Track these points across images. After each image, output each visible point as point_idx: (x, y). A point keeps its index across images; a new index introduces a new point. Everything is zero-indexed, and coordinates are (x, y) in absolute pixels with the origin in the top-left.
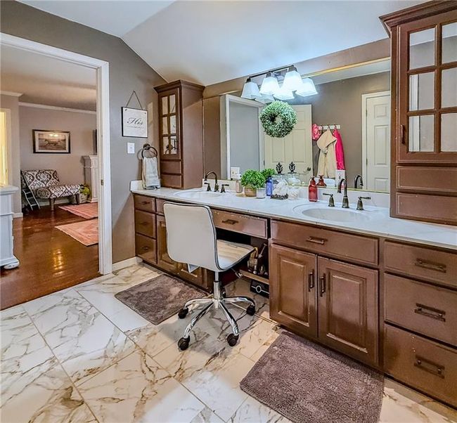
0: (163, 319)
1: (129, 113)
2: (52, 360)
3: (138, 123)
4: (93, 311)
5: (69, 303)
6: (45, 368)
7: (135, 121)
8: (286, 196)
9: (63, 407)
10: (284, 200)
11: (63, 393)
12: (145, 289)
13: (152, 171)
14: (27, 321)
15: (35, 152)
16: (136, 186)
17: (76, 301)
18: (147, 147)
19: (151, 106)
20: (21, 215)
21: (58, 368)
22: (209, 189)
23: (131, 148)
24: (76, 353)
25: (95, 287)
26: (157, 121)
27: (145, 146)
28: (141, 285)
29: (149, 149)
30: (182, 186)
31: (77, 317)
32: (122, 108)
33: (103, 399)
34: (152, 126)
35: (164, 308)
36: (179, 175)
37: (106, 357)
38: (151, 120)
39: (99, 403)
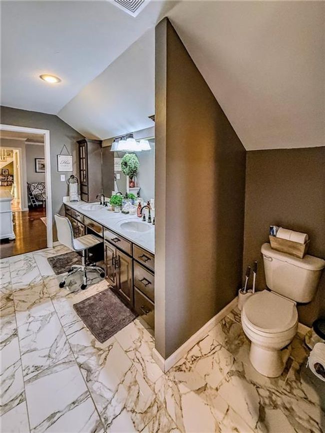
0: (61, 273)
1: (61, 158)
2: (9, 283)
3: (67, 164)
4: (35, 265)
5: (27, 260)
6: (5, 285)
7: (65, 162)
8: (128, 213)
9: (5, 300)
10: (127, 215)
11: (7, 296)
12: (61, 257)
13: (74, 191)
14: (7, 265)
15: (36, 172)
16: (65, 200)
17: (30, 259)
18: (72, 177)
19: (74, 153)
20: (27, 209)
21: (10, 286)
22: (101, 203)
23: (63, 178)
24: (19, 281)
25: (41, 253)
26: (78, 161)
27: (71, 176)
28: (61, 255)
29: (73, 178)
30: (88, 201)
31: (27, 266)
32: (57, 156)
33: (20, 301)
34: (75, 165)
35: (64, 268)
36: (87, 194)
37: (29, 285)
38: (75, 160)
39: (18, 301)
